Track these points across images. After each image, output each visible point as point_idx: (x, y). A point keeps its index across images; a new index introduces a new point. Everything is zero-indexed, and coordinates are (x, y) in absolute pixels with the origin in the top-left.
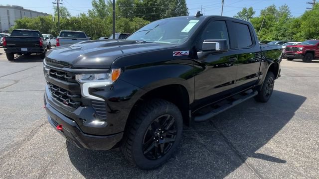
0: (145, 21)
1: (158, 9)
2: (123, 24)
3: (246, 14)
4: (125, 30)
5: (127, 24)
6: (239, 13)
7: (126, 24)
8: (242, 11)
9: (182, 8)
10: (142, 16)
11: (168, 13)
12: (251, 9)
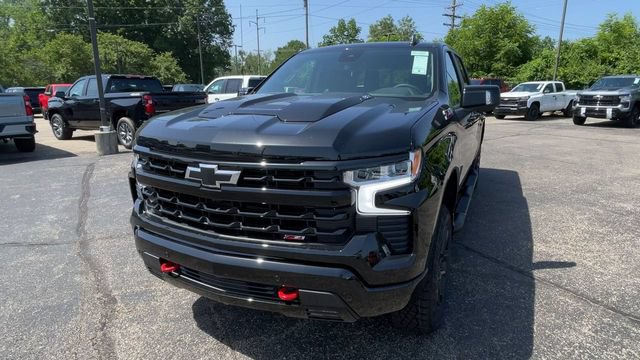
0: (130, 42)
1: (157, 14)
2: (66, 49)
3: (346, 33)
4: (74, 63)
5: (80, 49)
6: (333, 30)
7: (77, 49)
8: (337, 26)
9: (216, 13)
10: (118, 28)
11: (185, 25)
12: (353, 22)
